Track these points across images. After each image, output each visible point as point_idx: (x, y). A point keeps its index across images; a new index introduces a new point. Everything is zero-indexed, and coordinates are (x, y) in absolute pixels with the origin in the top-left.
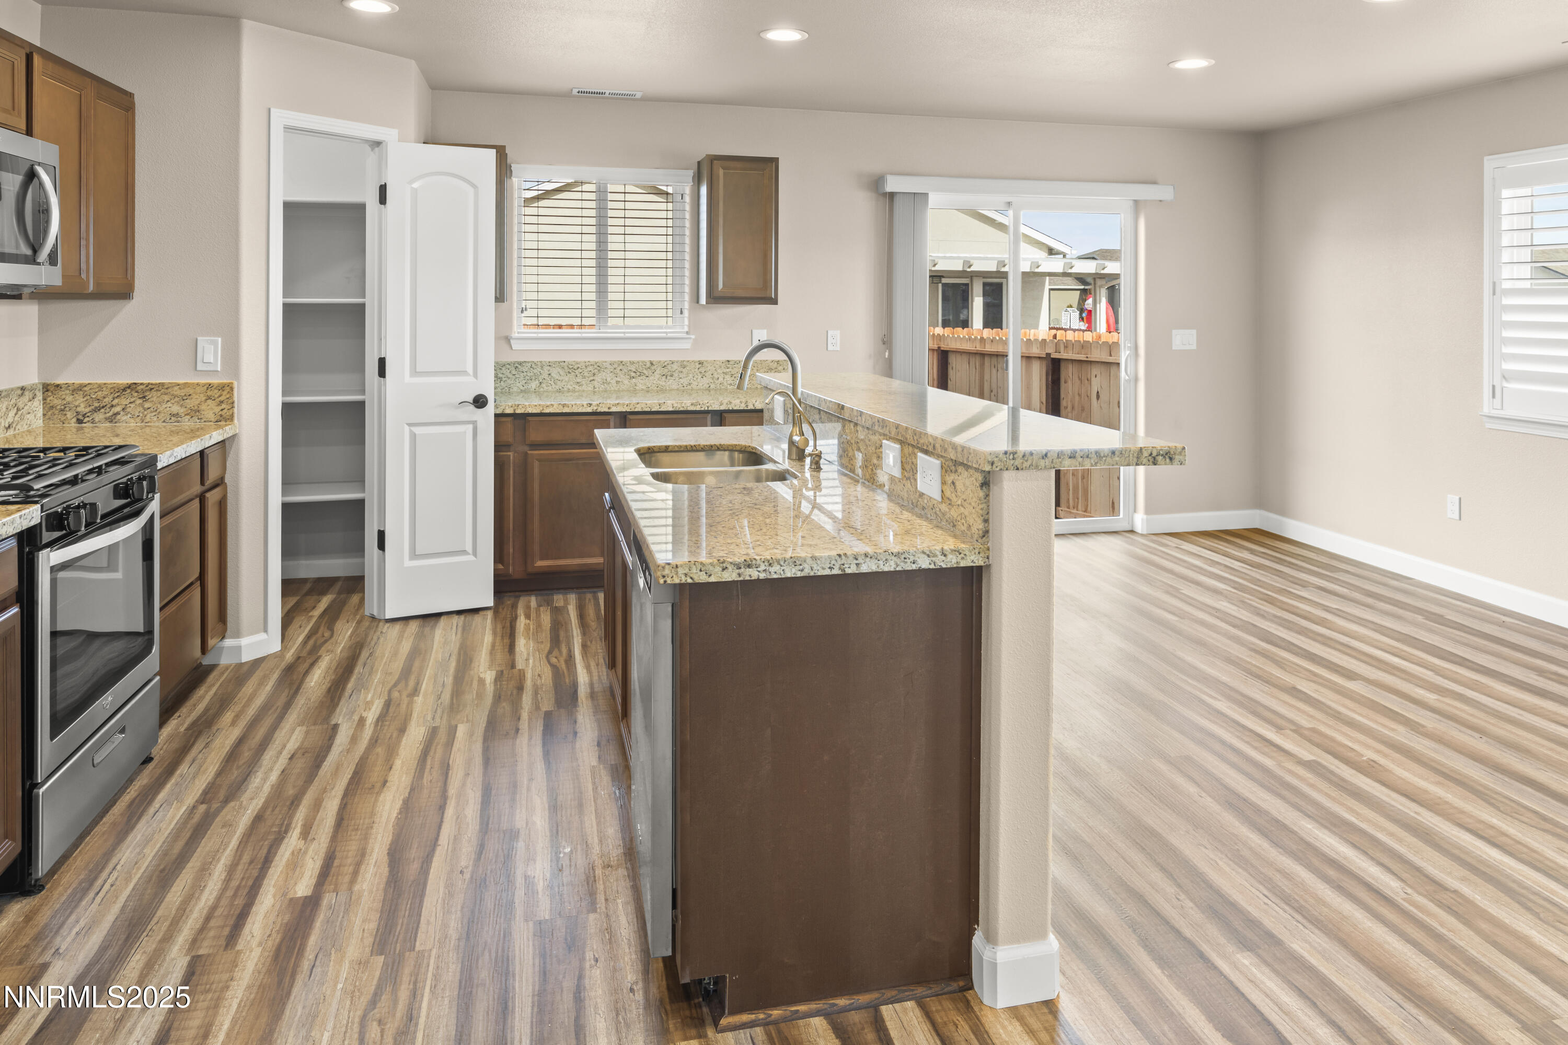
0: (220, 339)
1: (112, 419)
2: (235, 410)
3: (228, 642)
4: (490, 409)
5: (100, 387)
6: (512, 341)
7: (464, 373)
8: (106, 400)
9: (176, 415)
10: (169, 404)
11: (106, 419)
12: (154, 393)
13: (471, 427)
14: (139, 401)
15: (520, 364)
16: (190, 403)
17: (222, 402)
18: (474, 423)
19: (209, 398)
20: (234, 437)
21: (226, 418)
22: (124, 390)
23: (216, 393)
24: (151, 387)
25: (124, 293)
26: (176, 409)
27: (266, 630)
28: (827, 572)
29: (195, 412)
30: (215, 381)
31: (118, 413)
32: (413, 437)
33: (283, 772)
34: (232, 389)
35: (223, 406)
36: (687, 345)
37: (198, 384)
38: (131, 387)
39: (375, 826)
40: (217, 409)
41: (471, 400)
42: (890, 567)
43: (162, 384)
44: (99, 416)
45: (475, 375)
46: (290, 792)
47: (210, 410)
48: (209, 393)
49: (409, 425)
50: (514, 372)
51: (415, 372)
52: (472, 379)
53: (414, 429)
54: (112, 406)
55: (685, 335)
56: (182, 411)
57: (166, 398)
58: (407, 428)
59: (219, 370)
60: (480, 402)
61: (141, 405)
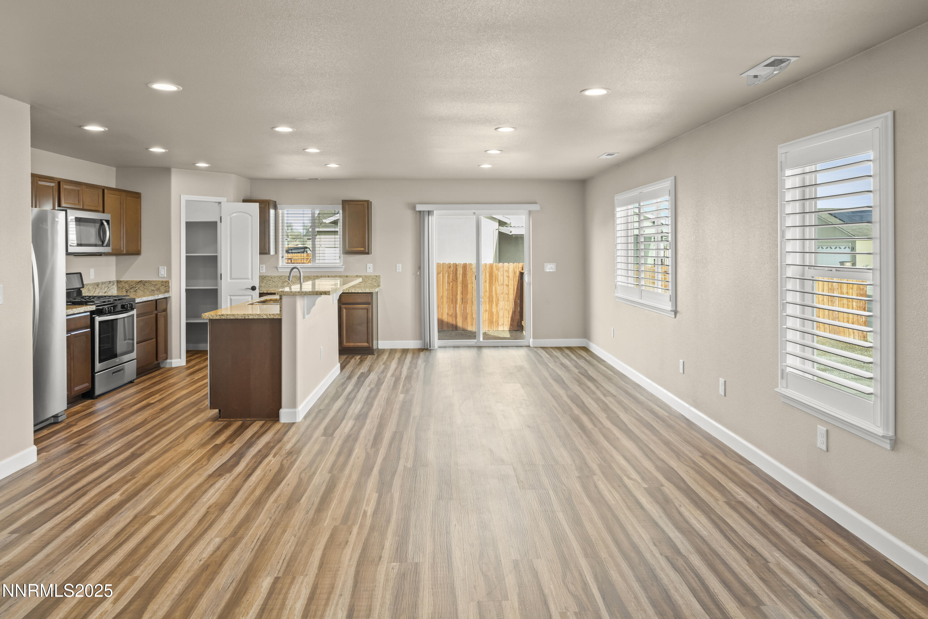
0: (166, 267)
1: (135, 291)
2: (170, 289)
3: (168, 361)
4: (257, 291)
5: (132, 281)
6: (278, 268)
7: (248, 279)
8: (134, 285)
9: (153, 290)
10: (151, 287)
11: (134, 291)
12: (147, 283)
13: (250, 297)
14: (143, 286)
15: (281, 276)
16: (157, 287)
17: (166, 286)
18: (252, 296)
19: (162, 285)
20: (169, 296)
21: (167, 291)
22: (139, 283)
23: (164, 284)
24: (146, 282)
25: (138, 253)
26: (153, 288)
27: (180, 358)
29: (158, 289)
30: (164, 280)
31: (137, 290)
32: (231, 300)
34: (169, 282)
35: (166, 288)
36: (342, 270)
37: (159, 281)
38: (141, 282)
40: (165, 289)
41: (250, 287)
43: (149, 281)
44: (132, 290)
45: (252, 279)
47: (163, 289)
48: (162, 284)
49: (229, 296)
50: (279, 279)
51: (231, 278)
52: (251, 281)
53: (231, 297)
54: (135, 287)
55: (341, 266)
56: (155, 289)
57: (150, 285)
58: (229, 298)
59: (165, 276)
60: (253, 288)
61: (143, 287)
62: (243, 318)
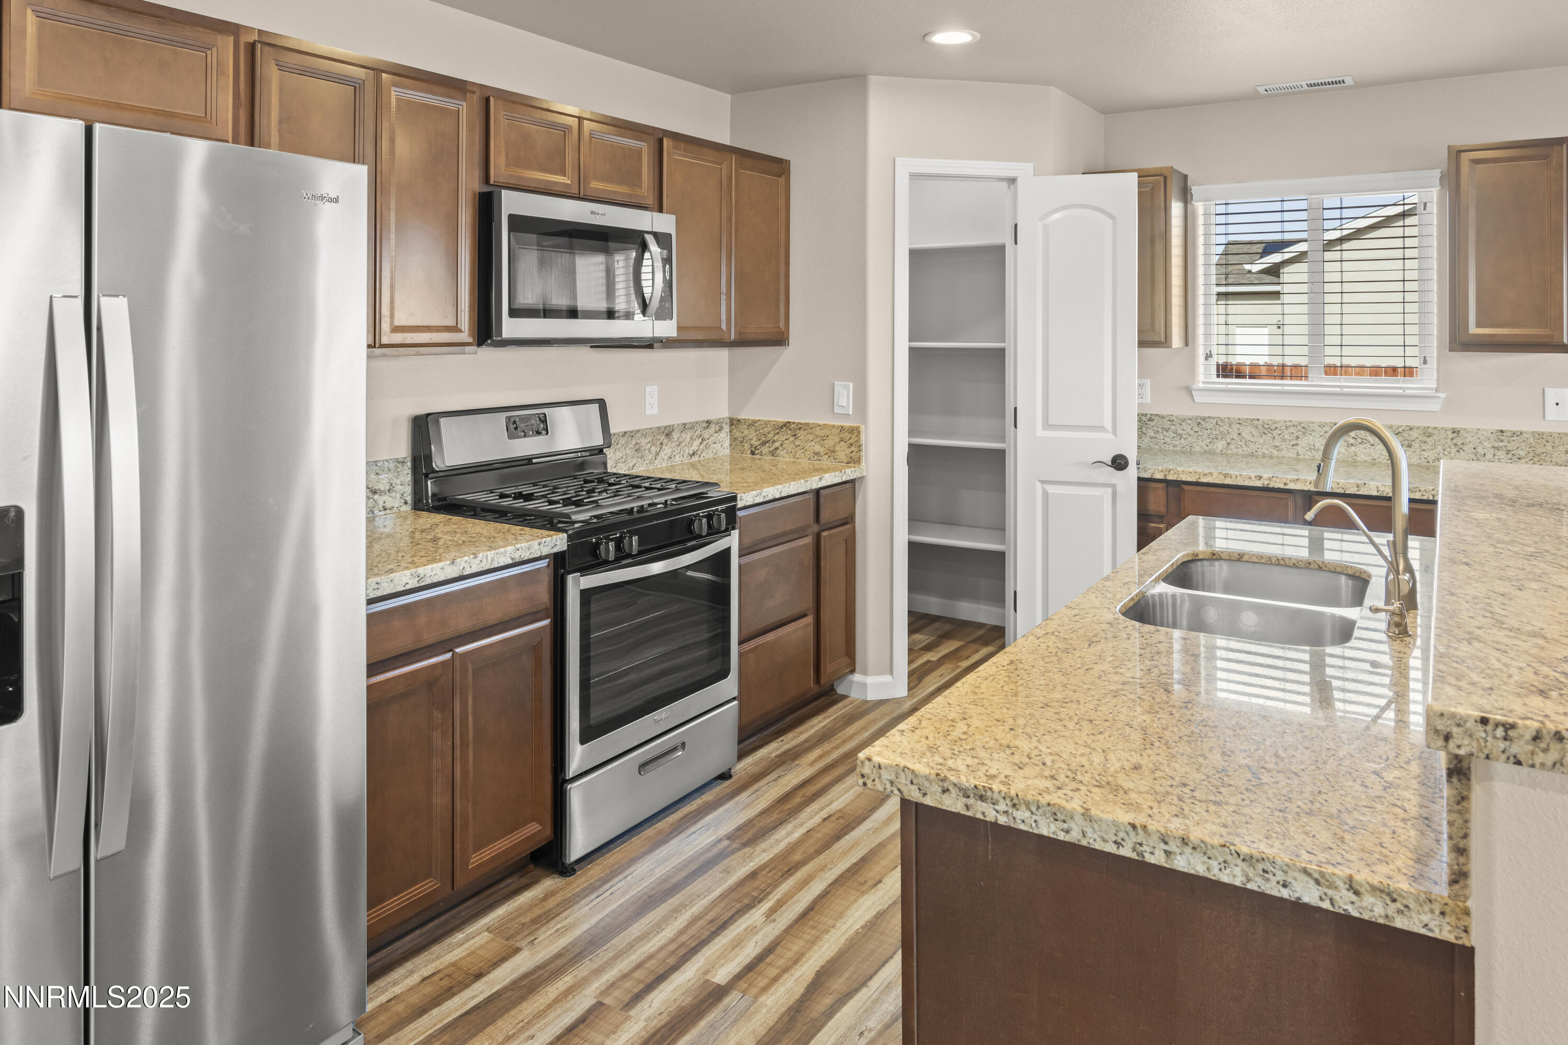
0: (851, 384)
1: (773, 453)
2: (863, 453)
3: (857, 677)
4: (1132, 473)
5: (767, 423)
6: (1194, 393)
7: (1102, 429)
8: (770, 435)
9: (817, 454)
10: (813, 444)
11: (770, 452)
12: (802, 432)
13: (1109, 490)
14: (792, 439)
15: (1204, 419)
16: (829, 443)
17: (851, 445)
18: (1113, 486)
19: (842, 440)
20: (862, 478)
21: (854, 460)
22: (782, 428)
23: (846, 435)
24: (800, 427)
25: (779, 340)
26: (817, 448)
27: (891, 673)
28: (1110, 848)
29: (831, 452)
30: (847, 424)
31: (777, 449)
32: (1046, 495)
33: (808, 832)
34: (859, 432)
35: (853, 448)
36: (1435, 406)
37: (833, 426)
38: (786, 425)
39: (833, 931)
40: (848, 451)
41: (1108, 460)
42: (1234, 876)
43: (807, 424)
44: (765, 450)
45: (1115, 432)
46: (797, 857)
47: (843, 452)
48: (842, 436)
49: (1042, 482)
50: (1196, 429)
51: (1047, 425)
52: (1110, 436)
53: (1047, 487)
54: (774, 441)
55: (1432, 393)
56: (822, 450)
57: (811, 437)
58: (1039, 486)
59: (851, 413)
60: (1119, 463)
61: (793, 442)
62: (1126, 852)
